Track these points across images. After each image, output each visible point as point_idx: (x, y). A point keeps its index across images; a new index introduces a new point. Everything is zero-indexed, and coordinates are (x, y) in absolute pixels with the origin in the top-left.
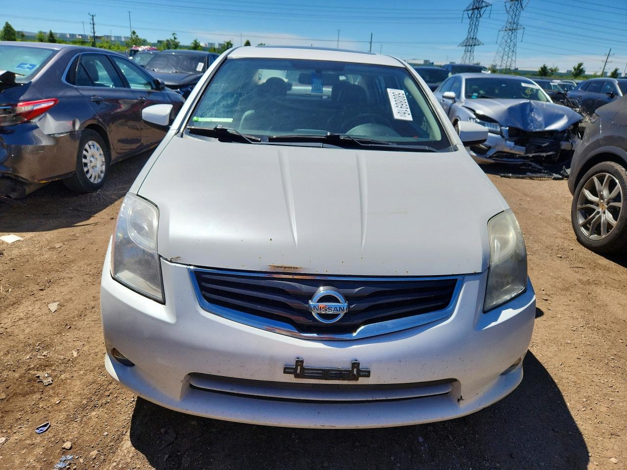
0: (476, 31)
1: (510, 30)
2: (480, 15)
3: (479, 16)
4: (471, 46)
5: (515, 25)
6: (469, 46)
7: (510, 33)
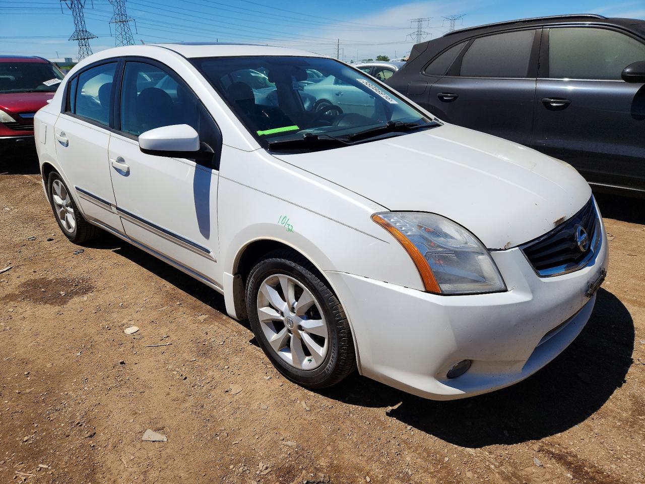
0: (83, 22)
1: (120, 21)
2: (82, 6)
3: (80, 6)
4: (84, 39)
5: (123, 17)
6: (81, 39)
7: (122, 25)
